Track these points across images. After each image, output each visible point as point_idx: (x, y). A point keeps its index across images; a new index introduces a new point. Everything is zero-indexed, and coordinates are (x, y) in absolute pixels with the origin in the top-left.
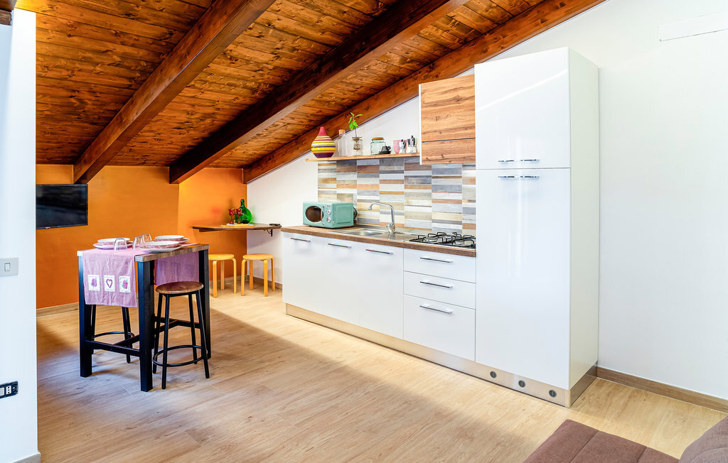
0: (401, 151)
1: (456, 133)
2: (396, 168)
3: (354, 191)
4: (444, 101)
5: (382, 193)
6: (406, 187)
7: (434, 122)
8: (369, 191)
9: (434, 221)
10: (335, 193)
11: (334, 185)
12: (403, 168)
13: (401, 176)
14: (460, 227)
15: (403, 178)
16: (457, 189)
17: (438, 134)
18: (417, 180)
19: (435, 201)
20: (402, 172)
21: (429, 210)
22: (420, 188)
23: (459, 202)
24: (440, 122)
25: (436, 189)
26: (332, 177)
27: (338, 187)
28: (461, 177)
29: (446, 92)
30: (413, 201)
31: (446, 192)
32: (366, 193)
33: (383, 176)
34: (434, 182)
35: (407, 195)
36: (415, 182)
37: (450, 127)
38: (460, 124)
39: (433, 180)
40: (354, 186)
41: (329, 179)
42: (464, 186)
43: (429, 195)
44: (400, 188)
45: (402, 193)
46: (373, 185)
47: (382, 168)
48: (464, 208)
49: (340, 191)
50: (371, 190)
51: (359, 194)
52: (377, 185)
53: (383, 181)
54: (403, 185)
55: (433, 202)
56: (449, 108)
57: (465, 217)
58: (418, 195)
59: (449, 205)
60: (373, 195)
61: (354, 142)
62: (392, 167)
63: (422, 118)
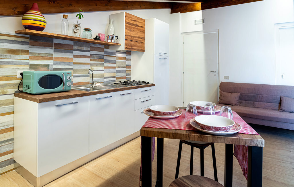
0: (109, 41)
1: (136, 39)
2: (85, 49)
3: (50, 62)
4: (133, 24)
5: (75, 64)
6: (91, 60)
7: (129, 32)
8: (64, 63)
9: (105, 78)
10: (27, 64)
11: (27, 57)
12: (89, 49)
13: (88, 54)
14: (115, 79)
15: (89, 55)
16: (114, 61)
17: (130, 37)
18: (97, 56)
19: (105, 68)
20: (89, 51)
21: (102, 72)
22: (98, 61)
23: (115, 68)
24: (131, 32)
25: (106, 61)
26: (24, 49)
27: (31, 58)
28: (115, 56)
29: (133, 20)
30: (94, 68)
31: (110, 63)
33: (75, 53)
34: (105, 58)
35: (91, 65)
36: (96, 57)
37: (134, 35)
38: (137, 36)
39: (104, 57)
40: (51, 58)
41: (19, 50)
42: (117, 60)
43: (103, 64)
44: (87, 60)
45: (88, 64)
46: (67, 58)
47: (75, 47)
48: (116, 70)
49: (34, 62)
50: (66, 61)
51: (55, 64)
52: (72, 59)
53: (76, 56)
54: (89, 59)
55: (104, 68)
56: (134, 27)
57: (117, 74)
58: (97, 65)
59: (111, 69)
60: (68, 65)
61: (74, 28)
62: (82, 47)
63: (125, 28)
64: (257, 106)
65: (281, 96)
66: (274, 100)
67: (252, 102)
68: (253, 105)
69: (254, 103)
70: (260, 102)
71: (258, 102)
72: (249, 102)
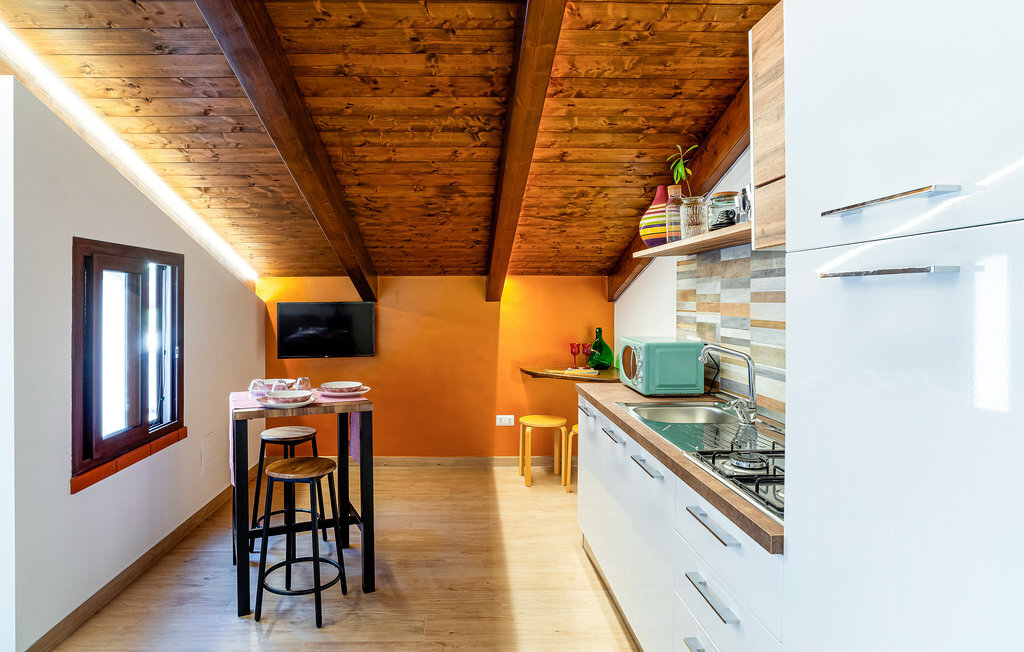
3: (717, 318)
8: (735, 319)
10: (694, 321)
11: (694, 305)
26: (690, 288)
32: (733, 324)
33: (755, 284)
40: (717, 308)
41: (688, 291)
46: (741, 306)
49: (703, 317)
50: (738, 315)
51: (724, 324)
52: (747, 306)
53: (757, 297)
60: (742, 327)
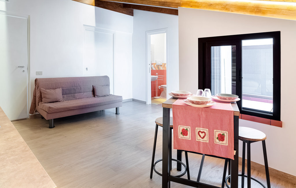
64: (77, 98)
65: (94, 85)
66: (89, 89)
67: (72, 95)
68: (74, 97)
69: (74, 95)
70: (79, 93)
71: (77, 94)
72: (70, 95)
